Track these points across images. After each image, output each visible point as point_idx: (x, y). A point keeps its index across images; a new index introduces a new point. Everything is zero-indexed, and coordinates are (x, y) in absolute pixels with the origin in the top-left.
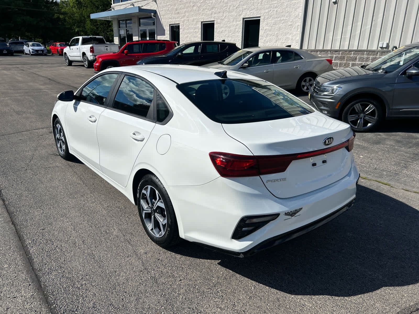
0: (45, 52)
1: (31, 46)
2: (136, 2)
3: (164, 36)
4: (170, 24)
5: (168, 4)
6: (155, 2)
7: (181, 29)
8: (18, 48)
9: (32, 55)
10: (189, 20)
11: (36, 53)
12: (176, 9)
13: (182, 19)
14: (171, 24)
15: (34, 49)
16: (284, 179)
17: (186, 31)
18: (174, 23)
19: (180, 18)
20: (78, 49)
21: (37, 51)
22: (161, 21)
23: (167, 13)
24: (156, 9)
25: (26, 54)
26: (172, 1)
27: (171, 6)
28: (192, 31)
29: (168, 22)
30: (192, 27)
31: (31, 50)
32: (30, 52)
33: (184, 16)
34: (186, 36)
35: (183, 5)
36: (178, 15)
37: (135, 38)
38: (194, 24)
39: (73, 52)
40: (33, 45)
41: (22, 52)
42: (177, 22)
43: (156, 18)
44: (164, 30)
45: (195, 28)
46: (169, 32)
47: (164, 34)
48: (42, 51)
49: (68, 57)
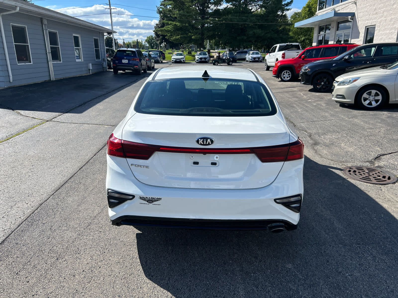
0: (260, 60)
1: (251, 54)
2: (337, 7)
3: (358, 39)
4: (366, 25)
5: (367, 5)
6: (355, 5)
7: (376, 30)
8: (242, 56)
9: (250, 62)
10: (387, 21)
11: (253, 60)
12: (375, 9)
13: (379, 20)
14: (368, 25)
15: (253, 56)
16: (147, 167)
17: (381, 32)
18: (370, 25)
19: (377, 19)
20: (274, 55)
21: (255, 58)
22: (358, 23)
23: (365, 14)
24: (354, 12)
25: (247, 61)
26: (372, 2)
27: (370, 7)
28: (388, 32)
29: (365, 24)
30: (389, 27)
31: (250, 58)
32: (249, 60)
33: (382, 16)
34: (380, 37)
35: (383, 4)
36: (375, 16)
37: (331, 43)
38: (391, 24)
39: (271, 58)
40: (253, 54)
41: (244, 59)
42: (373, 23)
43: (353, 21)
44: (359, 33)
45: (392, 29)
46: (363, 35)
47: (358, 37)
48: (259, 58)
49: (267, 63)
